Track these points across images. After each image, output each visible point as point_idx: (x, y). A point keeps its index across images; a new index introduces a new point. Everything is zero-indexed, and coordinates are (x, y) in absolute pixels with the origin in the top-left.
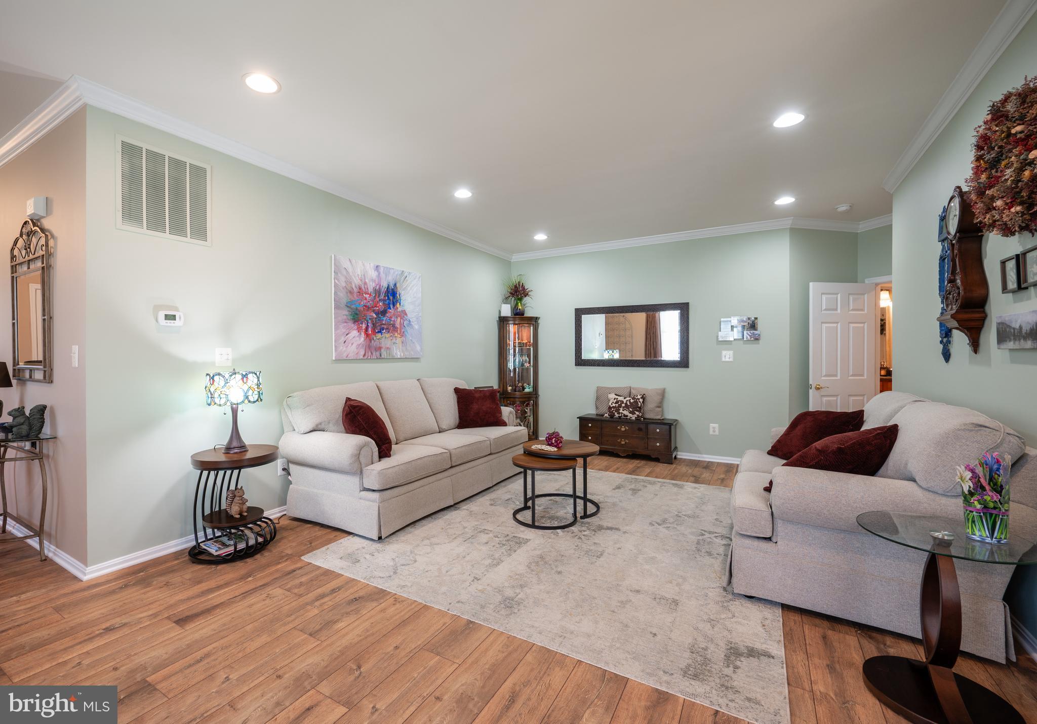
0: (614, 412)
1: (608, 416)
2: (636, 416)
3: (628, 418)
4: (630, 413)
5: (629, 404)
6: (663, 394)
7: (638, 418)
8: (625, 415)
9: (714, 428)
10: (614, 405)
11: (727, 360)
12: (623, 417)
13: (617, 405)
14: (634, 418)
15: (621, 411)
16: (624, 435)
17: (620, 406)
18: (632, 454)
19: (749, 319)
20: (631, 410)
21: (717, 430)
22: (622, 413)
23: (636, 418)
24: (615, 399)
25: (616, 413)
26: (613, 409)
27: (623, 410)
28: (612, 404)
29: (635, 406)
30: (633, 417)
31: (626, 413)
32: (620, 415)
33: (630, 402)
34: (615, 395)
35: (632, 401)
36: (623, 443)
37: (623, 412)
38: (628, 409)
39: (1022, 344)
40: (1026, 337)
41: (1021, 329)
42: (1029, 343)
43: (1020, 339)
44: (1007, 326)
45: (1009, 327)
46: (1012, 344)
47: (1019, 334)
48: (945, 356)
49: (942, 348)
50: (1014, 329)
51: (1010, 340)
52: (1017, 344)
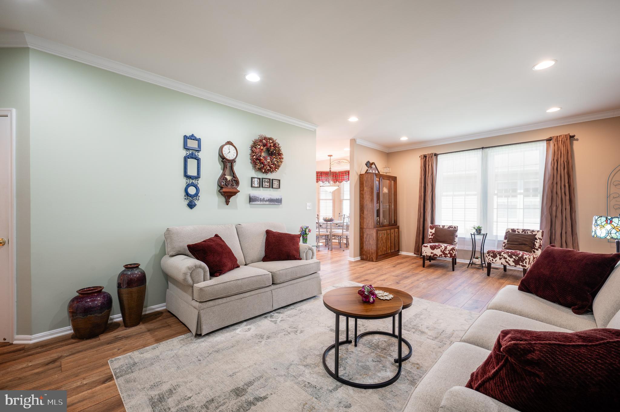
39: (264, 203)
40: (266, 201)
41: (264, 199)
42: (267, 203)
43: (263, 202)
44: (257, 197)
45: (258, 198)
46: (259, 203)
47: (263, 200)
48: (191, 206)
49: (187, 202)
50: (261, 198)
51: (258, 201)
52: (262, 203)
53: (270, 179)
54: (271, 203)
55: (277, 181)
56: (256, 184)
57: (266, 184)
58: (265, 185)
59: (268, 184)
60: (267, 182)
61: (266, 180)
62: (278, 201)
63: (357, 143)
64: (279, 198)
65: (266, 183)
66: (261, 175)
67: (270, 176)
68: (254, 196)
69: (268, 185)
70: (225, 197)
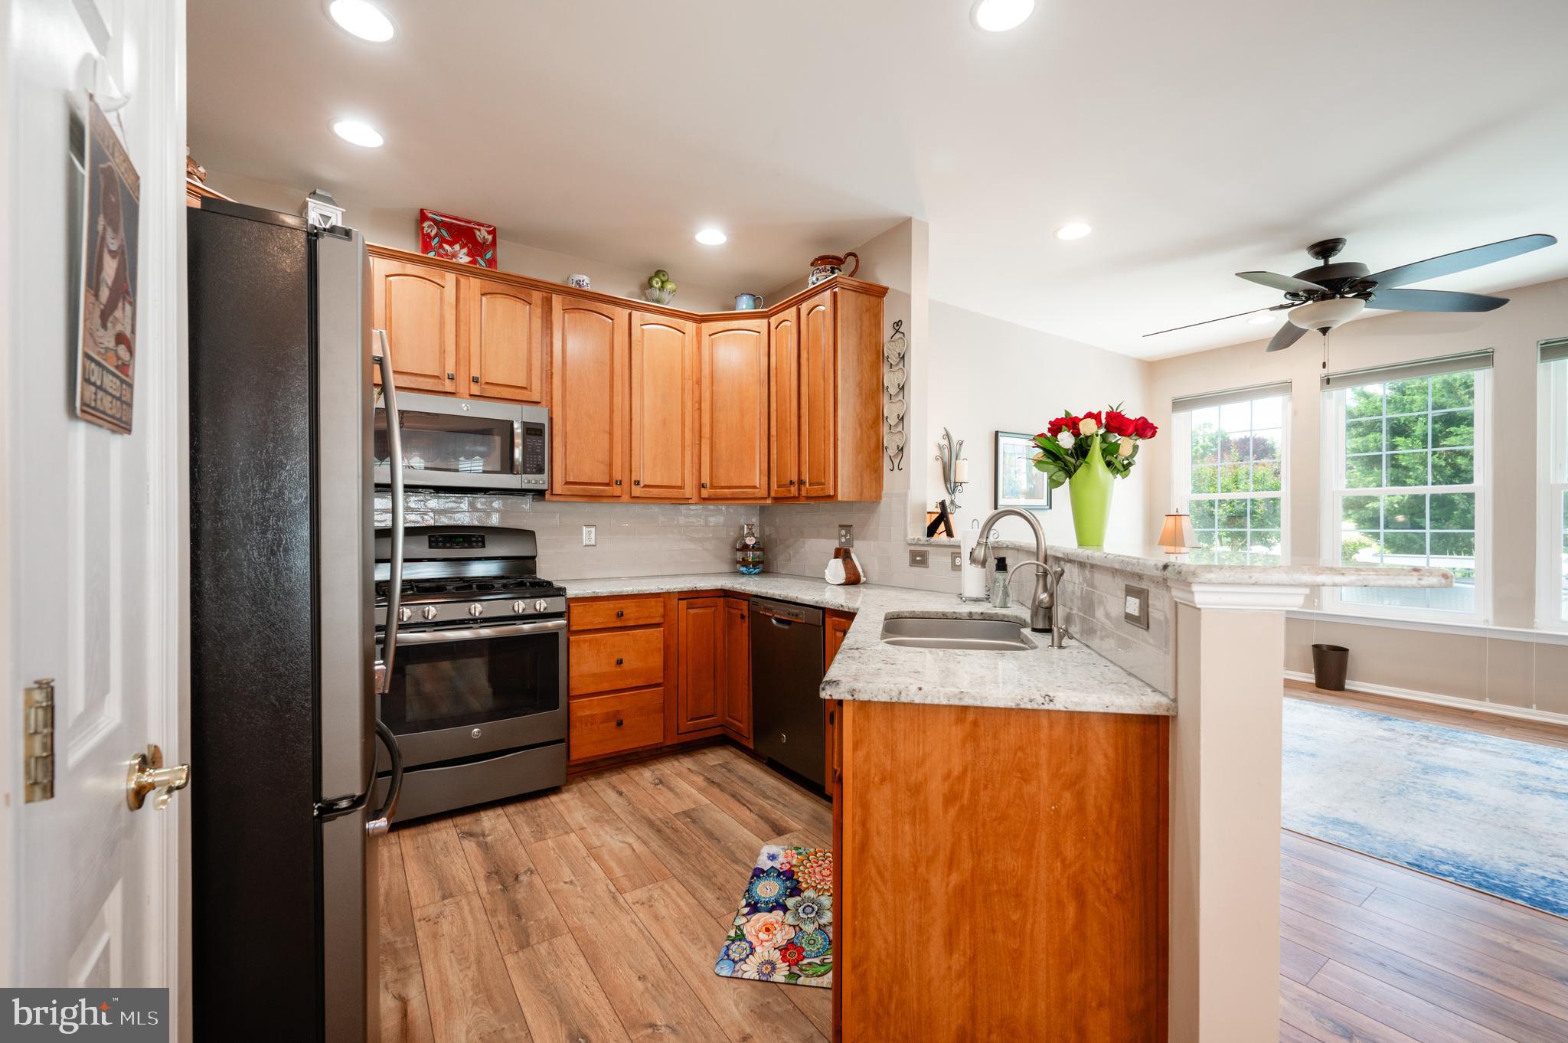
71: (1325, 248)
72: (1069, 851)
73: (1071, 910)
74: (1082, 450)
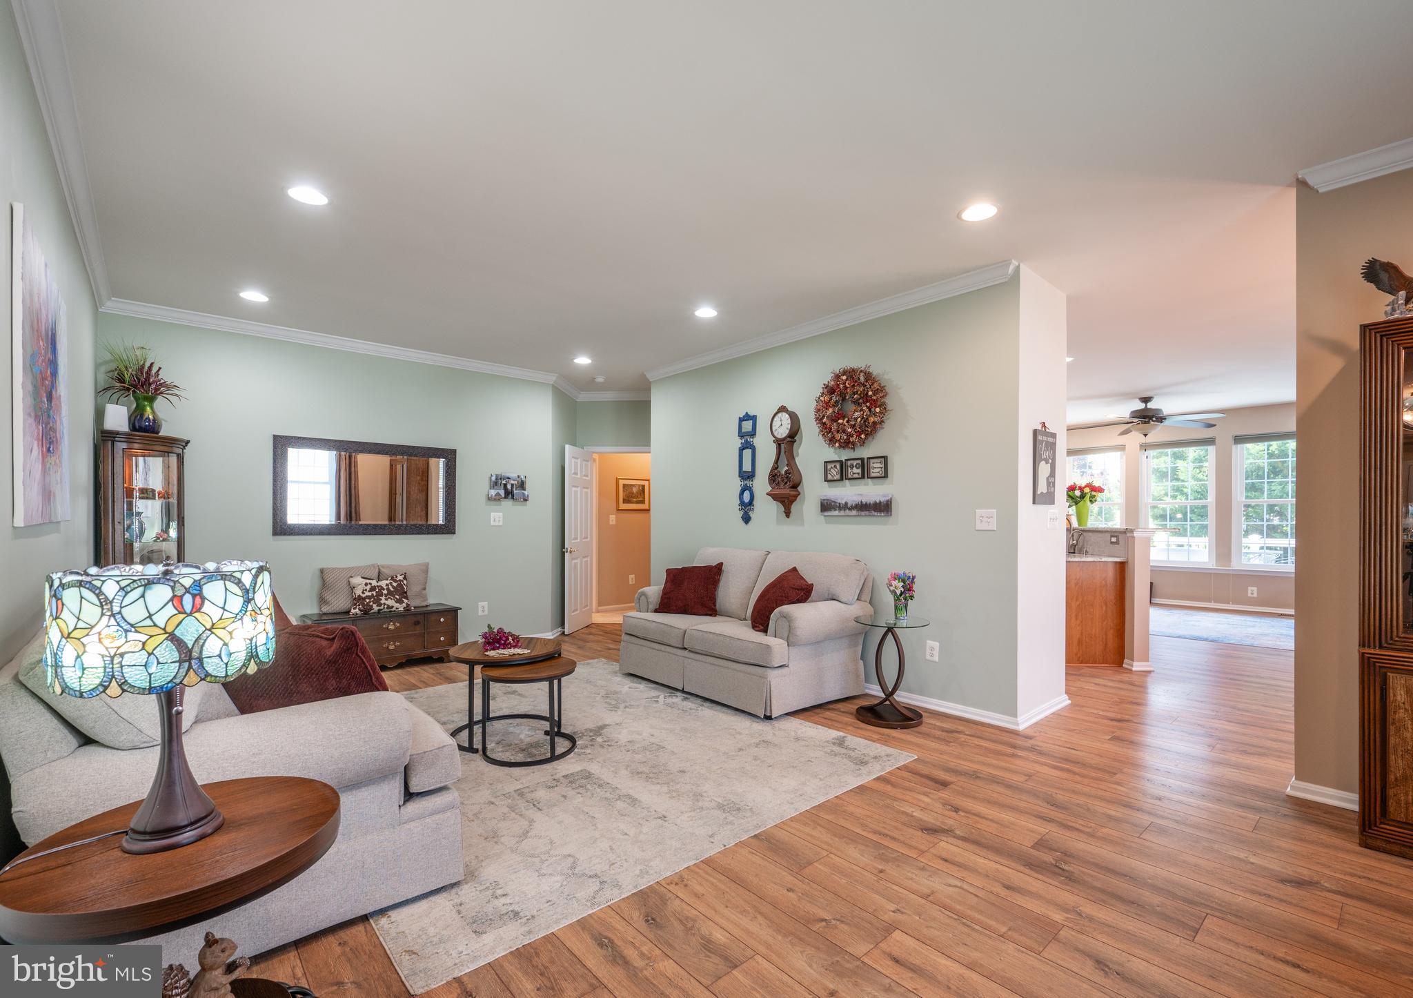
0: (371, 604)
1: (359, 612)
2: (404, 605)
3: (394, 609)
4: (396, 602)
5: (392, 589)
6: (425, 569)
7: (407, 608)
8: (389, 607)
9: (483, 607)
10: (368, 594)
11: (497, 524)
12: (386, 610)
13: (374, 593)
14: (401, 609)
15: (382, 602)
16: (394, 636)
17: (380, 594)
18: (406, 661)
19: (518, 476)
20: (398, 597)
21: (486, 609)
22: (385, 604)
23: (404, 608)
24: (366, 584)
25: (375, 606)
26: (368, 601)
27: (386, 600)
28: (363, 593)
29: (400, 592)
30: (401, 607)
31: (391, 602)
32: (382, 607)
33: (393, 587)
34: (362, 578)
35: (395, 584)
36: (391, 647)
37: (387, 602)
38: (394, 597)
39: (848, 512)
40: (851, 508)
41: (846, 503)
42: (854, 512)
43: (845, 510)
44: (833, 502)
45: (835, 502)
46: (836, 513)
47: (845, 507)
48: (746, 519)
49: (741, 513)
50: (839, 504)
51: (835, 510)
52: (842, 513)
53: (862, 459)
54: (863, 513)
55: (879, 460)
56: (834, 473)
57: (855, 470)
58: (853, 474)
59: (859, 471)
60: (856, 466)
61: (855, 463)
62: (883, 508)
63: (1320, 191)
64: (880, 502)
65: (854, 468)
66: (845, 455)
67: (865, 452)
68: (828, 500)
69: (858, 474)
70: (782, 502)
71: (1146, 400)
72: (1104, 594)
73: (1104, 608)
74: (1083, 497)
